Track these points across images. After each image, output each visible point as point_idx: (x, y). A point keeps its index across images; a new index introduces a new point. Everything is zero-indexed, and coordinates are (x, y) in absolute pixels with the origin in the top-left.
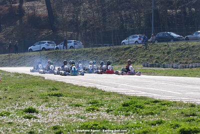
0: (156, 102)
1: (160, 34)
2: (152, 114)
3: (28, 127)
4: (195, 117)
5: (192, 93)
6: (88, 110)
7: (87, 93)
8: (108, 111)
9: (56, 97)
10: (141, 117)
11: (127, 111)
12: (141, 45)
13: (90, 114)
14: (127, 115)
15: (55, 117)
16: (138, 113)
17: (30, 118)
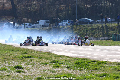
0: (94, 61)
1: (81, 20)
2: (97, 69)
3: (21, 78)
5: (111, 56)
6: (55, 67)
7: (47, 55)
8: (68, 68)
9: (29, 58)
10: (90, 71)
11: (80, 68)
12: (70, 26)
13: (57, 69)
14: (81, 70)
15: (36, 71)
16: (87, 69)
17: (20, 72)
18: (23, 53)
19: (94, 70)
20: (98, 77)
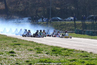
0: (65, 49)
1: (53, 18)
2: (68, 55)
3: (15, 61)
4: (88, 58)
6: (38, 53)
7: (31, 44)
8: (47, 53)
9: (18, 45)
10: (63, 57)
11: (56, 54)
12: (46, 22)
14: (57, 56)
15: (24, 56)
16: (61, 55)
17: (13, 56)
18: (14, 41)
19: (66, 56)
20: (69, 62)
